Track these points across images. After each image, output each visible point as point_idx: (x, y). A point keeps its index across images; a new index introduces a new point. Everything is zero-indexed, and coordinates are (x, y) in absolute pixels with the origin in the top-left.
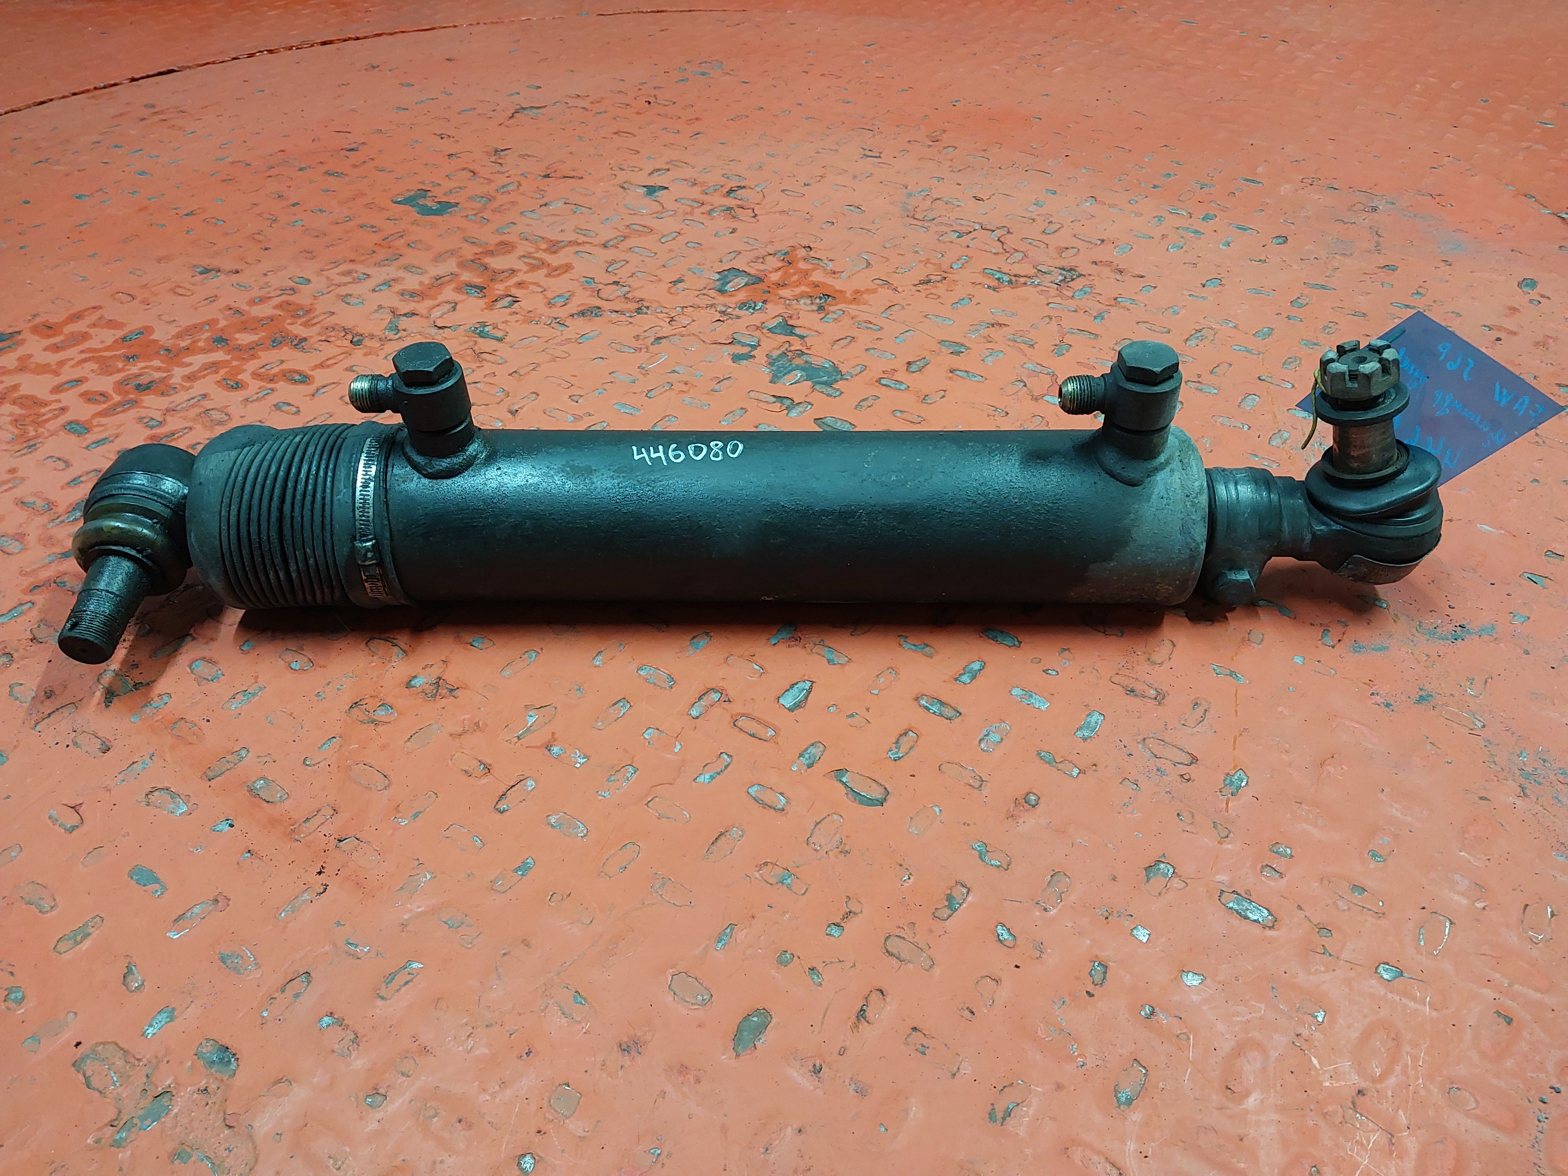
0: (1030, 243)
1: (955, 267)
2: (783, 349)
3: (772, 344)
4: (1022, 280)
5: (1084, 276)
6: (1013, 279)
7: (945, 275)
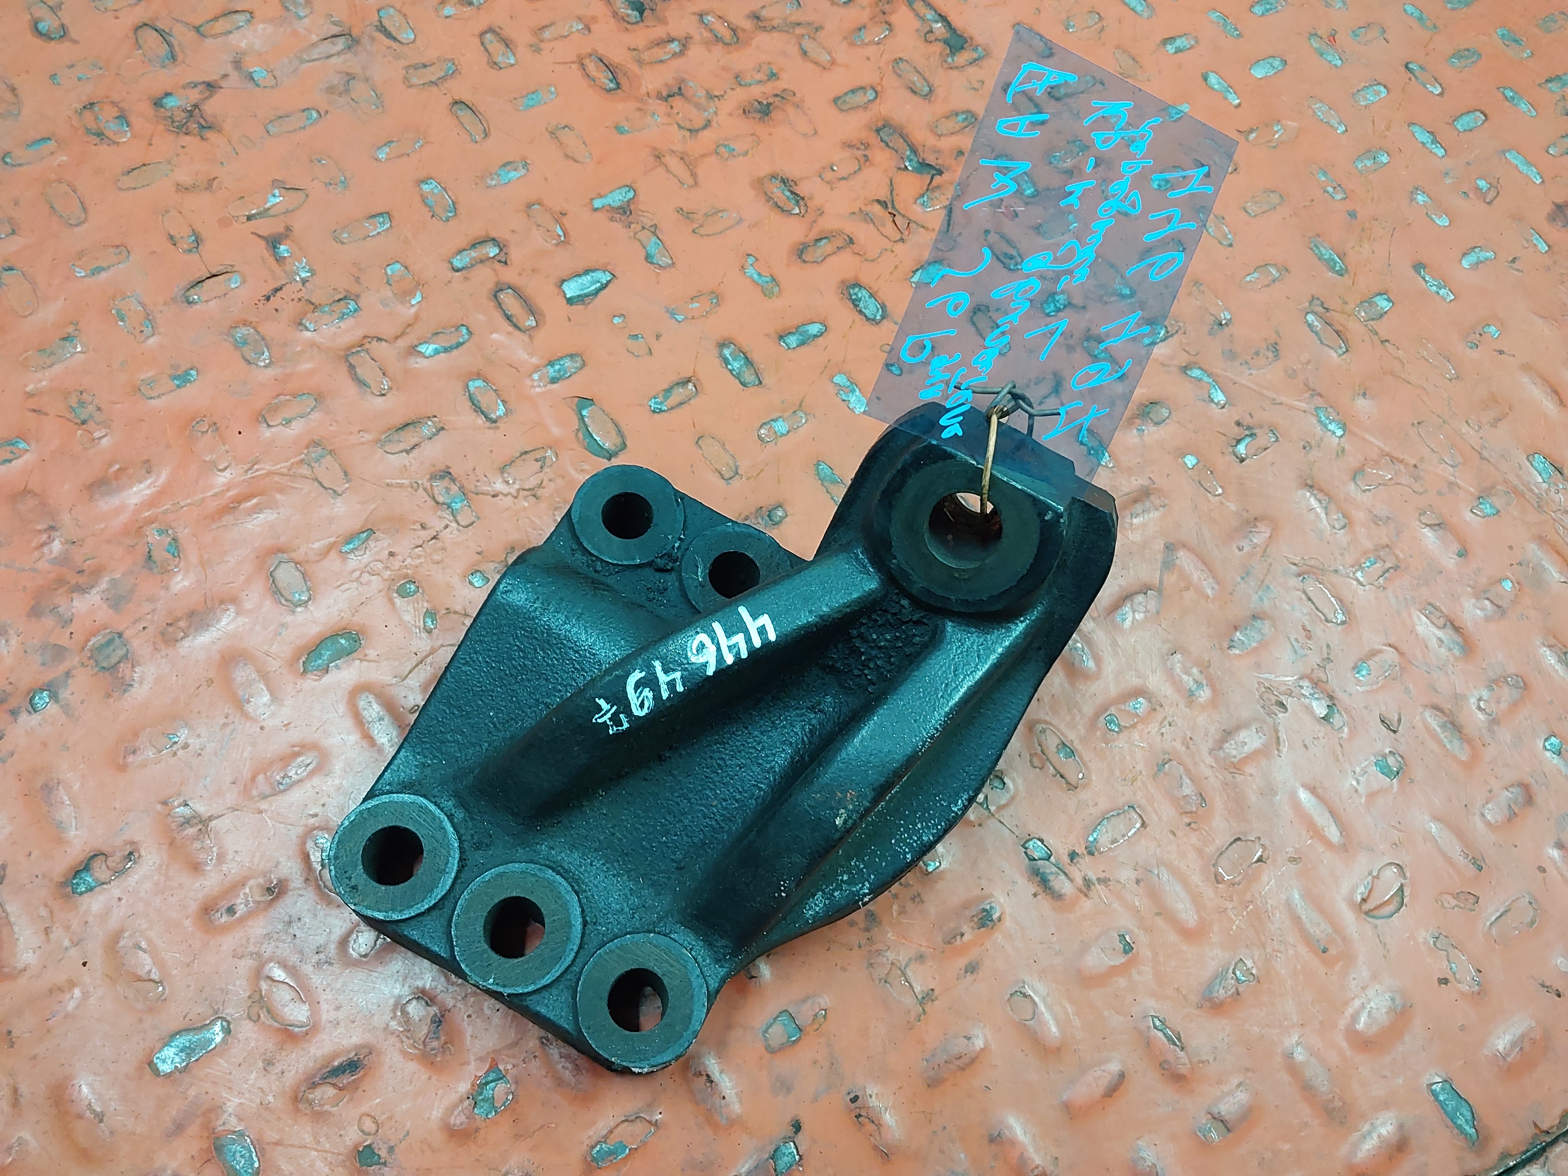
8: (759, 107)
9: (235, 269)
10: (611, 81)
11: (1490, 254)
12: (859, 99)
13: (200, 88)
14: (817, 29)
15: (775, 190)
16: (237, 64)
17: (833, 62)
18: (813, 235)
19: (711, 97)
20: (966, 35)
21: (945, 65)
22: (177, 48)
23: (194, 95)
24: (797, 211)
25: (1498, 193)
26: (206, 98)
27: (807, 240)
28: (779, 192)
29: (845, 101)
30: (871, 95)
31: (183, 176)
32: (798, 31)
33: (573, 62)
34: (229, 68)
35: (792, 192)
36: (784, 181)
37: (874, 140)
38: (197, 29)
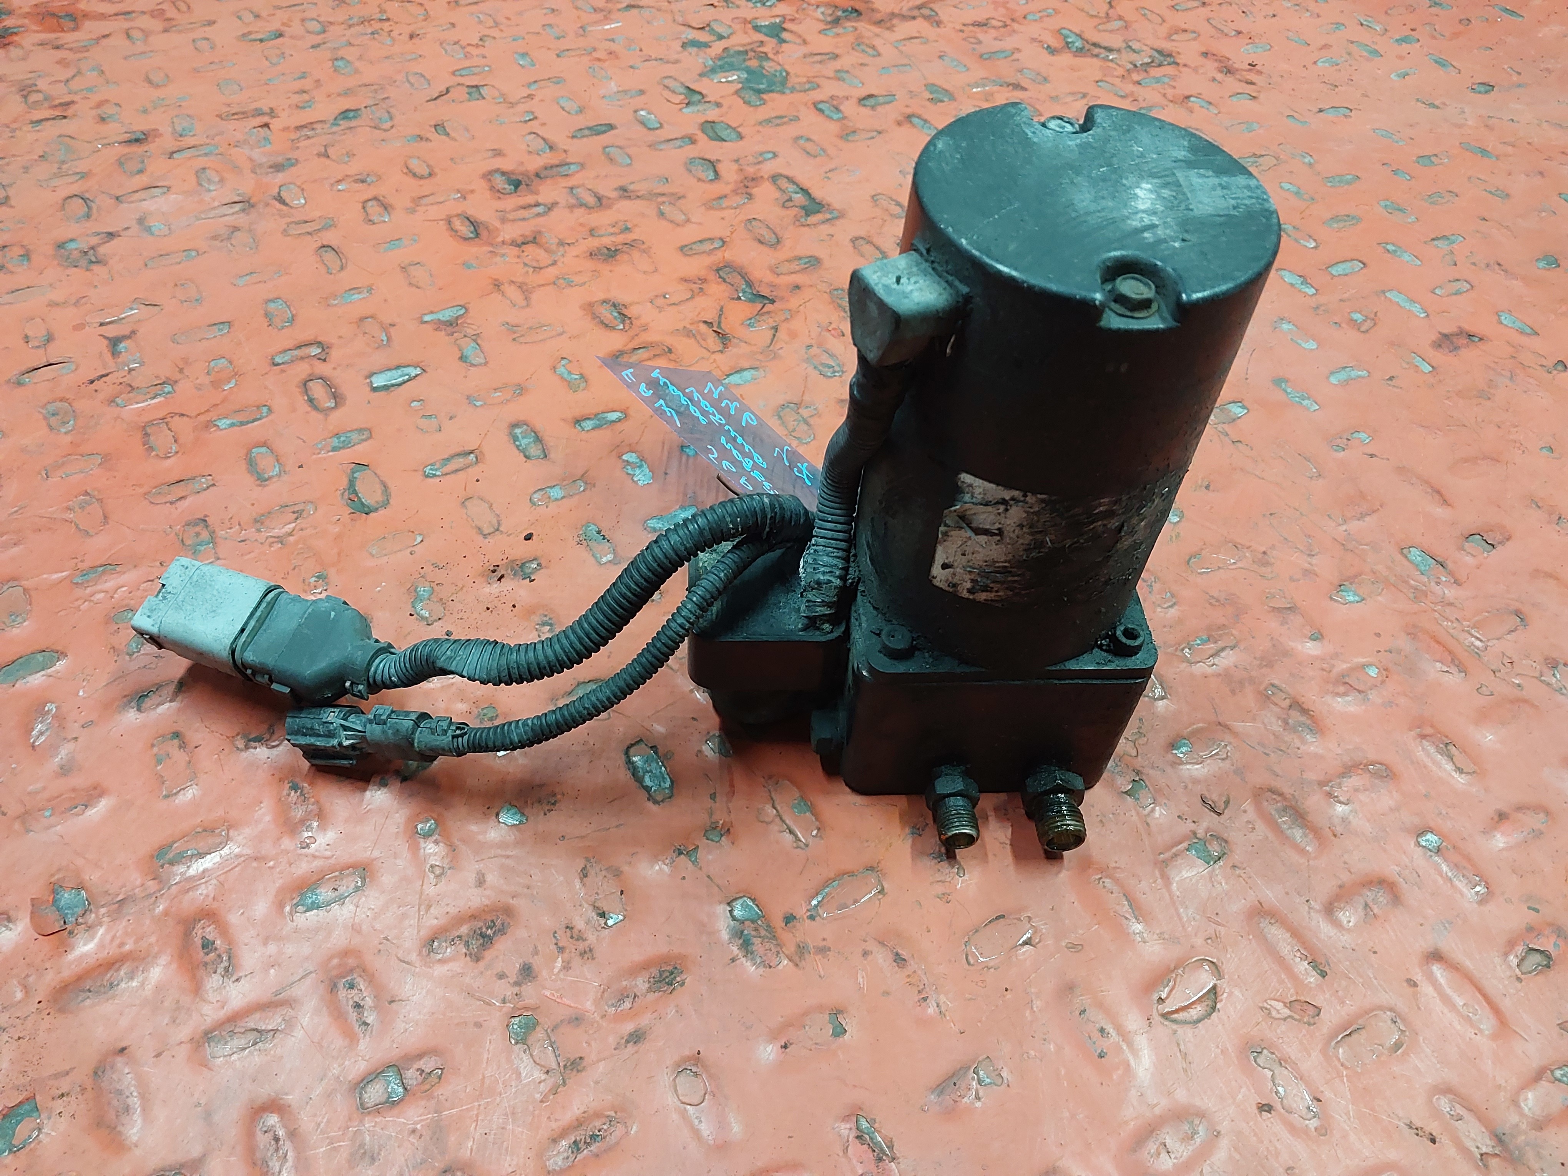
0: (1144, 15)
1: (1030, 17)
2: (748, 48)
3: (741, 39)
4: (1096, 51)
5: (1178, 64)
6: (1087, 47)
7: (1009, 22)
8: (606, 251)
9: (72, 360)
10: (472, 232)
11: (1365, 373)
12: (707, 246)
13: (101, 236)
14: (679, 198)
15: (604, 311)
16: (141, 221)
17: (688, 221)
18: (631, 346)
19: (561, 243)
20: (824, 203)
21: (797, 223)
22: (95, 210)
23: (94, 241)
24: (621, 327)
25: (1375, 324)
26: (105, 243)
27: (625, 348)
28: (607, 313)
29: (691, 249)
30: (717, 244)
31: (57, 295)
32: (660, 199)
33: (442, 220)
34: (134, 223)
35: (620, 313)
36: (614, 305)
37: (712, 276)
38: (117, 198)
